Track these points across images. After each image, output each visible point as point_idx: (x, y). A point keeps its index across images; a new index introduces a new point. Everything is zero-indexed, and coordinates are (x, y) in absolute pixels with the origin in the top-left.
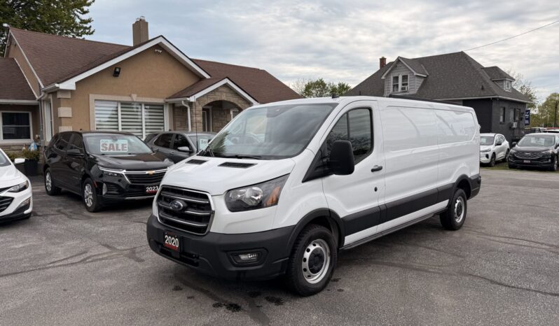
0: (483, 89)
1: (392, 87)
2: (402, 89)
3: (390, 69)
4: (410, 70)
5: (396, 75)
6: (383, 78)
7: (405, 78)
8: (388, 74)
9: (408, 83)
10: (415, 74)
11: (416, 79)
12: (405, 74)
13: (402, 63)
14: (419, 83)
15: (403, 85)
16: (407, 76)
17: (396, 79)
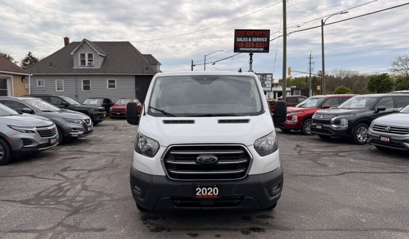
0: (147, 69)
1: (80, 62)
2: (89, 64)
3: (77, 47)
4: (94, 50)
5: (83, 53)
6: (72, 53)
7: (90, 56)
8: (75, 52)
9: (93, 59)
10: (99, 53)
11: (100, 57)
12: (90, 53)
13: (87, 44)
14: (101, 60)
15: (89, 61)
16: (92, 54)
17: (83, 55)
